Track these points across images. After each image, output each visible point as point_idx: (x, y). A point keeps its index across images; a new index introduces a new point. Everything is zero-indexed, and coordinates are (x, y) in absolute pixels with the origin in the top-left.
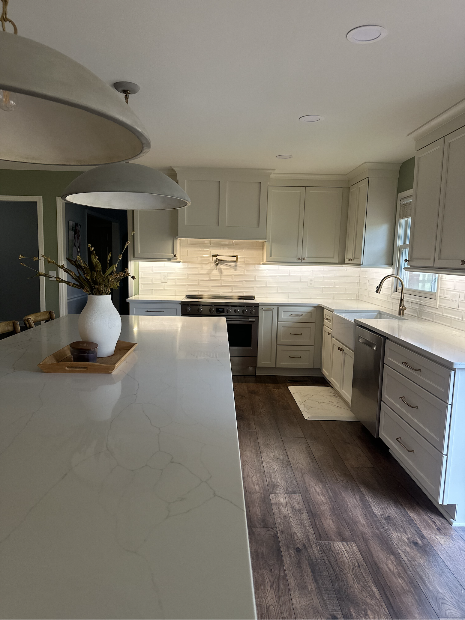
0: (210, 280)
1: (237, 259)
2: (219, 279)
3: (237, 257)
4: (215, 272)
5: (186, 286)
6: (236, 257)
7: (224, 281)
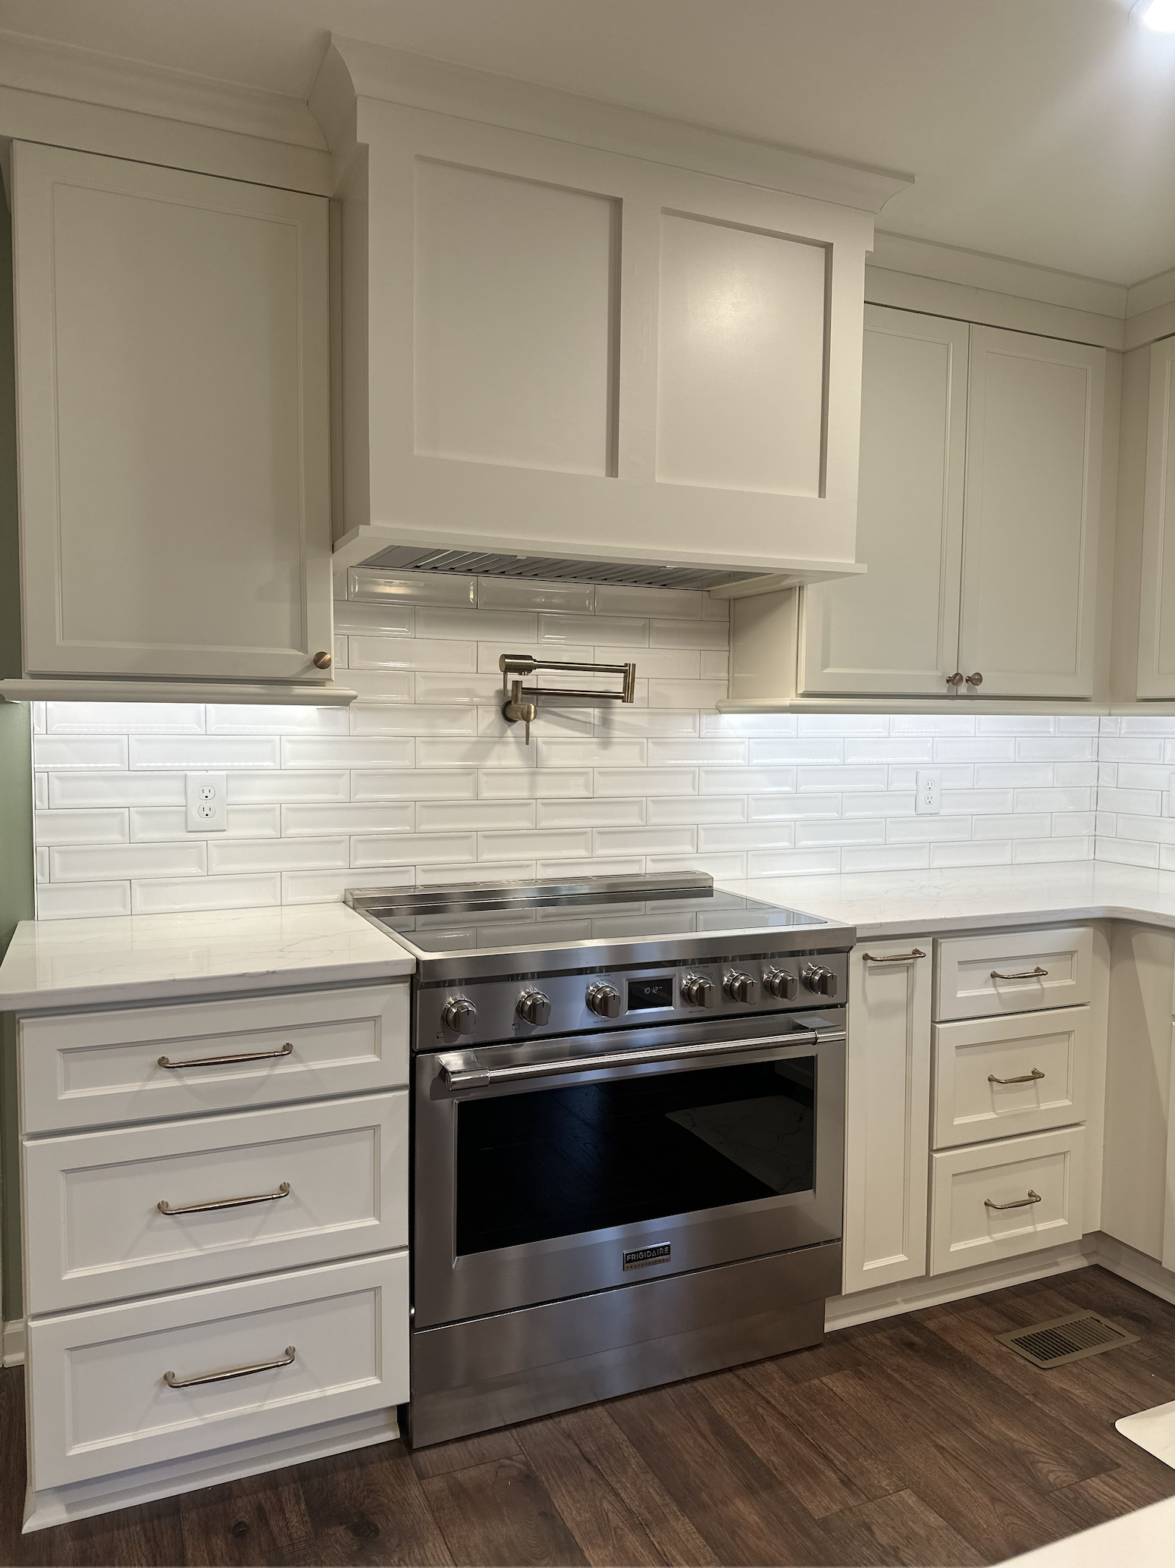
0: (478, 803)
1: (629, 686)
2: (525, 794)
3: (627, 672)
4: (508, 756)
5: (340, 842)
6: (622, 675)
7: (550, 803)
